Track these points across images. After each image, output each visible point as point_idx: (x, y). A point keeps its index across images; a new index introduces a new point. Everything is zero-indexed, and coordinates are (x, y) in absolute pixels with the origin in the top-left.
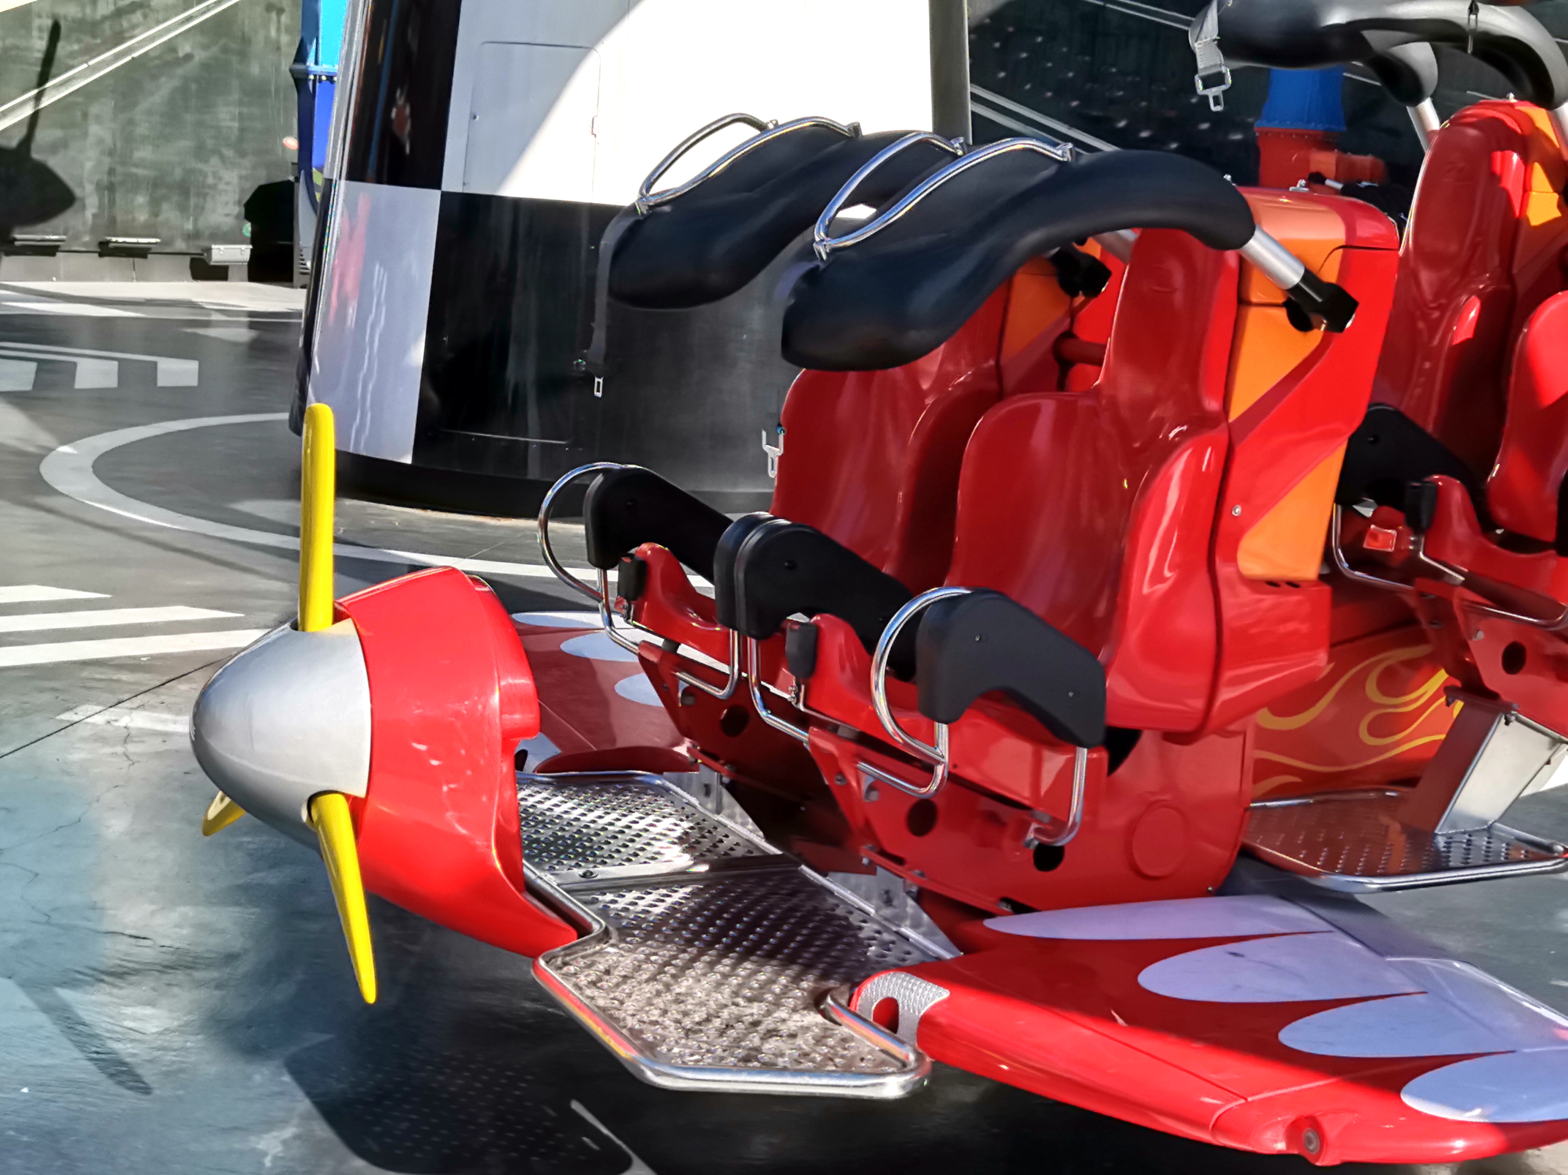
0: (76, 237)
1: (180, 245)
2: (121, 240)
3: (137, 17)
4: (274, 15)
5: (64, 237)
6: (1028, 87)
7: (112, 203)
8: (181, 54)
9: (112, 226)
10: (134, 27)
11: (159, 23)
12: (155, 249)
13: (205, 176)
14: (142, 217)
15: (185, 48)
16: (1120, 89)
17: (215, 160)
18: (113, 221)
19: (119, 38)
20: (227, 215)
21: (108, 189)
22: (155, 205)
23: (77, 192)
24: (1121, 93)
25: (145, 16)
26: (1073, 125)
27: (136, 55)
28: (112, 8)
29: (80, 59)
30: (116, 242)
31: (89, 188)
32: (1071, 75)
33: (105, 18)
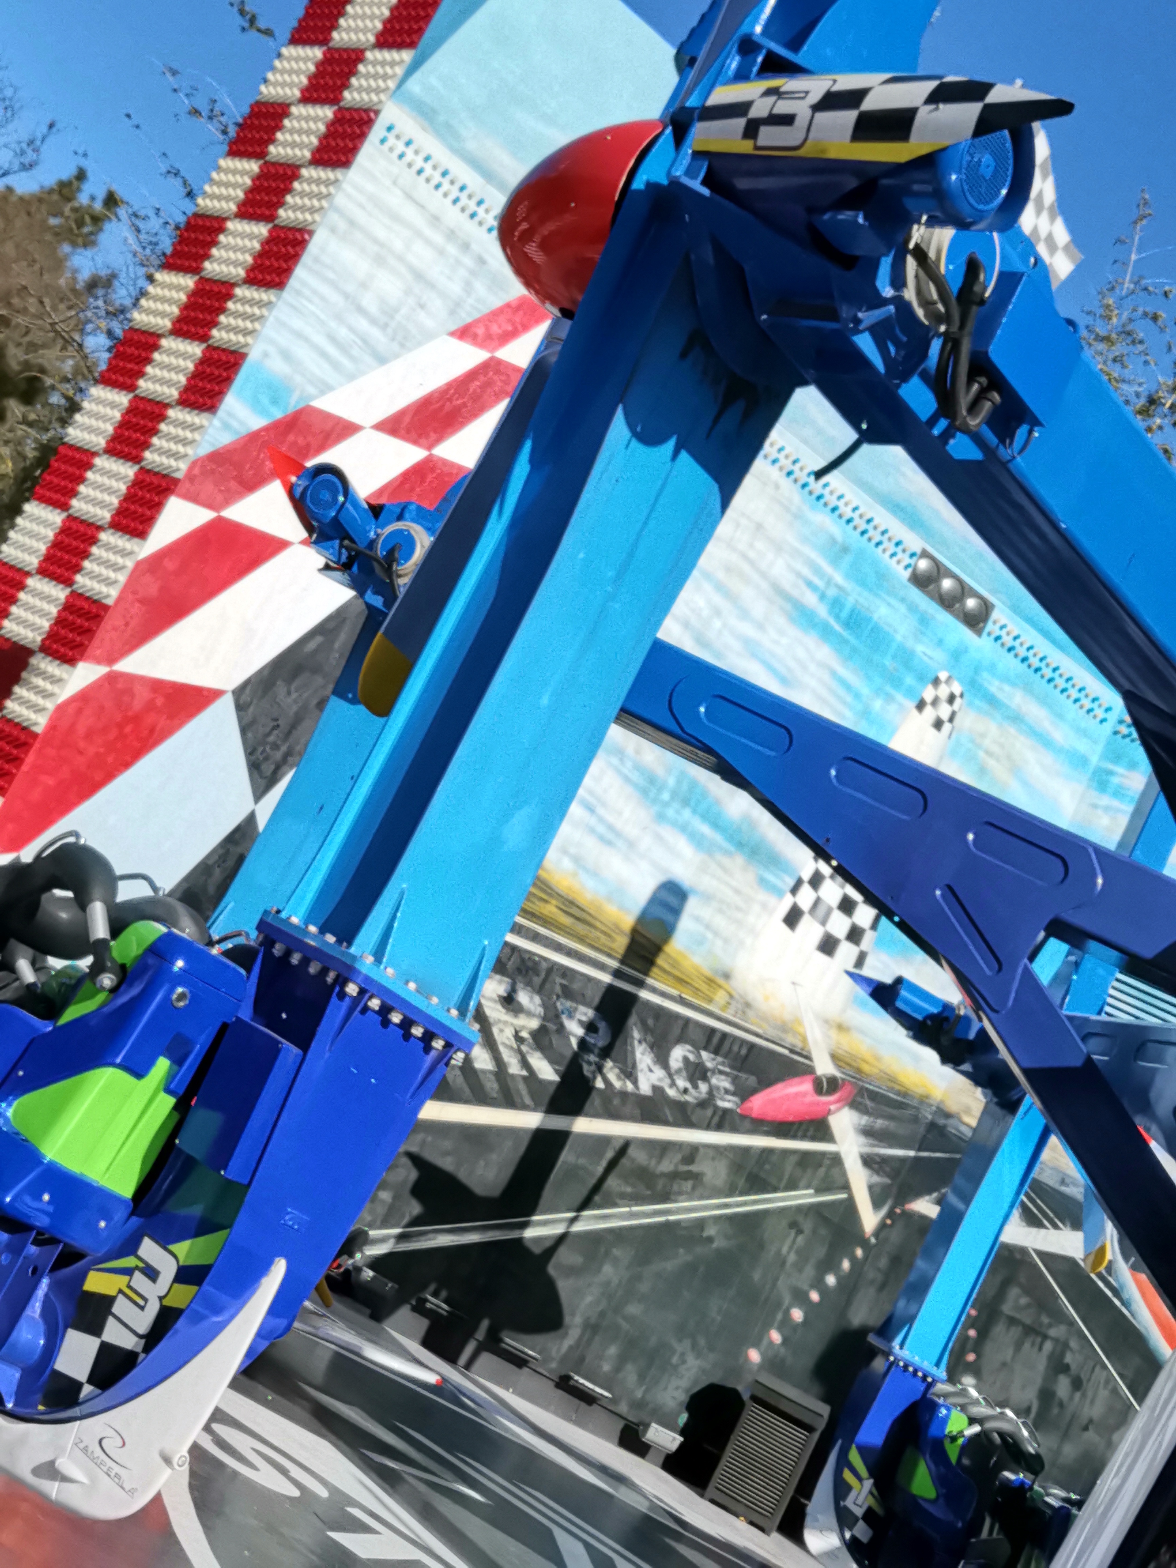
0: (546, 1360)
1: (623, 1408)
2: (582, 1381)
3: (689, 1185)
4: (793, 1233)
5: (538, 1356)
7: (589, 1342)
8: (705, 1234)
9: (579, 1364)
10: (680, 1193)
11: (701, 1198)
12: (604, 1403)
13: (674, 1352)
14: (606, 1367)
15: (711, 1231)
17: (687, 1343)
18: (582, 1359)
19: (665, 1197)
20: (674, 1398)
21: (592, 1328)
22: (622, 1360)
23: (567, 1319)
25: (694, 1188)
27: (672, 1218)
28: (672, 1168)
29: (625, 1201)
30: (577, 1381)
31: (578, 1320)
33: (663, 1175)
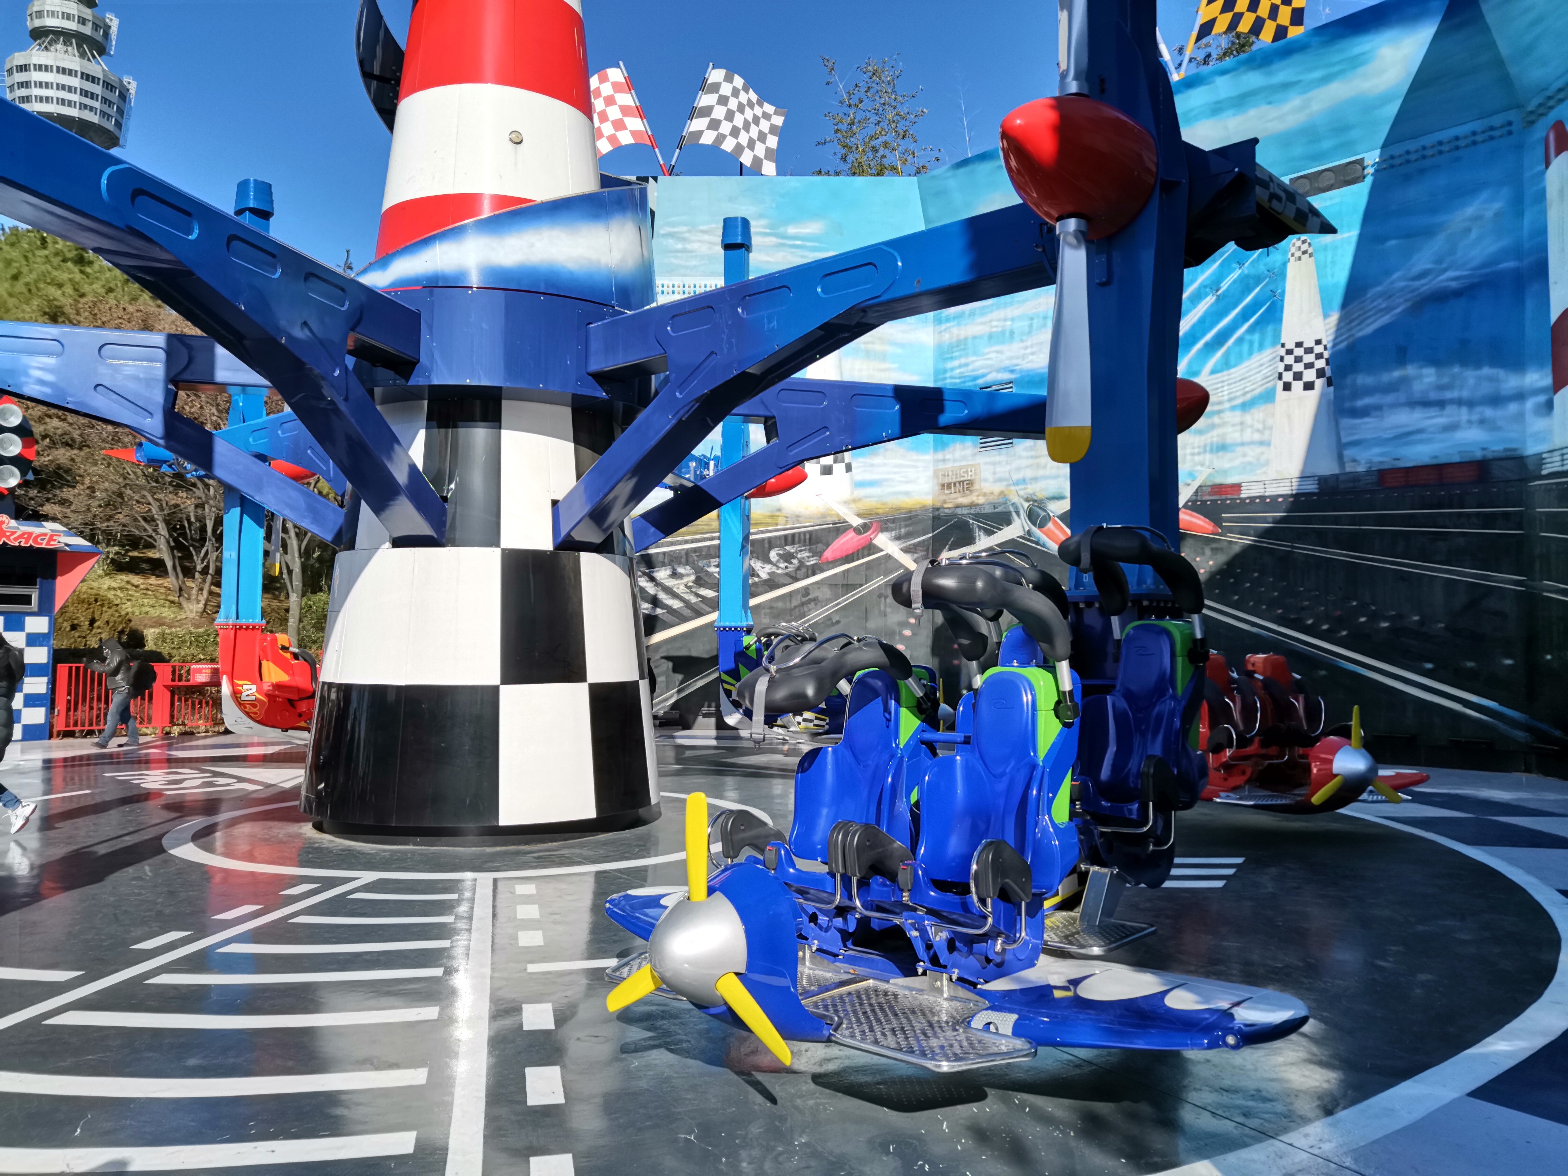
3: (812, 605)
4: (883, 599)
6: (1251, 604)
10: (810, 610)
11: (823, 607)
16: (1306, 601)
19: (803, 616)
24: (1307, 603)
25: (816, 605)
26: (1280, 624)
28: (799, 602)
32: (1276, 594)
33: (796, 607)
